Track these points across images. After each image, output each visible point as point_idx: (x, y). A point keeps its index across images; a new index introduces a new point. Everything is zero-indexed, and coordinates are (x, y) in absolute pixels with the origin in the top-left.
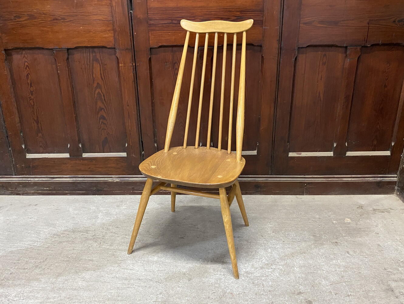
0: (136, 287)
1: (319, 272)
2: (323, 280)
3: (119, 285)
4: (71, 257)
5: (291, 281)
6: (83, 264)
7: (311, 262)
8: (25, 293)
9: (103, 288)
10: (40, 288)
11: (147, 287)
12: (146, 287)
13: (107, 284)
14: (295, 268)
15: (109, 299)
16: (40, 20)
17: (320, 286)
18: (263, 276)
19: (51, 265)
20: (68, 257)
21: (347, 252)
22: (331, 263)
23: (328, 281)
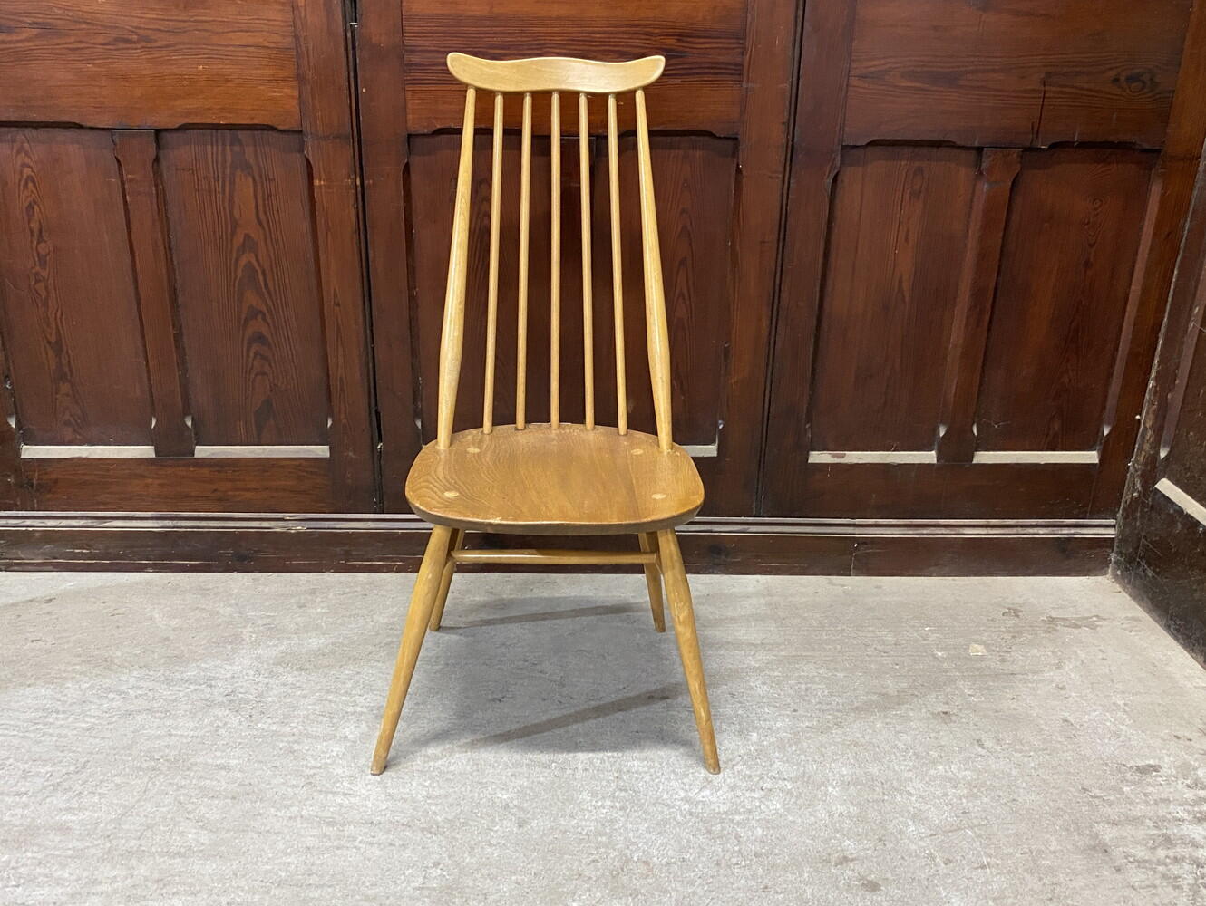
0: (363, 846)
1: (899, 798)
2: (910, 823)
3: (310, 842)
4: (162, 757)
5: (817, 826)
6: (201, 778)
7: (874, 770)
8: (23, 865)
9: (263, 850)
10: (70, 852)
11: (394, 845)
12: (391, 845)
13: (274, 837)
14: (830, 789)
15: (280, 881)
16: (72, 39)
17: (901, 839)
18: (737, 812)
19: (102, 781)
20: (152, 758)
21: (975, 742)
22: (932, 772)
23: (923, 824)
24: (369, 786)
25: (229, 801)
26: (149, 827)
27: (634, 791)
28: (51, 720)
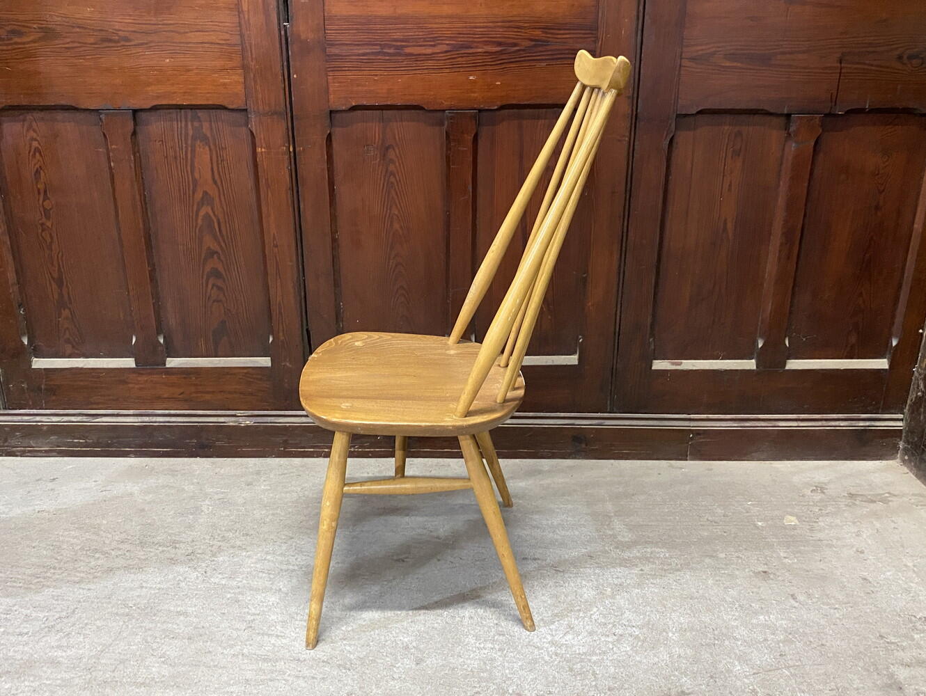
0: (290, 679)
1: (727, 643)
2: (737, 663)
3: (249, 675)
4: (134, 605)
5: (660, 665)
6: (164, 622)
7: (706, 618)
8: (21, 692)
9: (211, 681)
10: (59, 682)
11: (316, 679)
12: (313, 678)
13: (220, 671)
14: (670, 635)
16: (68, 40)
17: (729, 677)
18: (594, 653)
19: (86, 624)
20: (126, 606)
21: (790, 597)
22: (754, 621)
23: (747, 664)
24: (297, 630)
25: (186, 641)
26: (122, 662)
27: (511, 636)
28: (48, 574)
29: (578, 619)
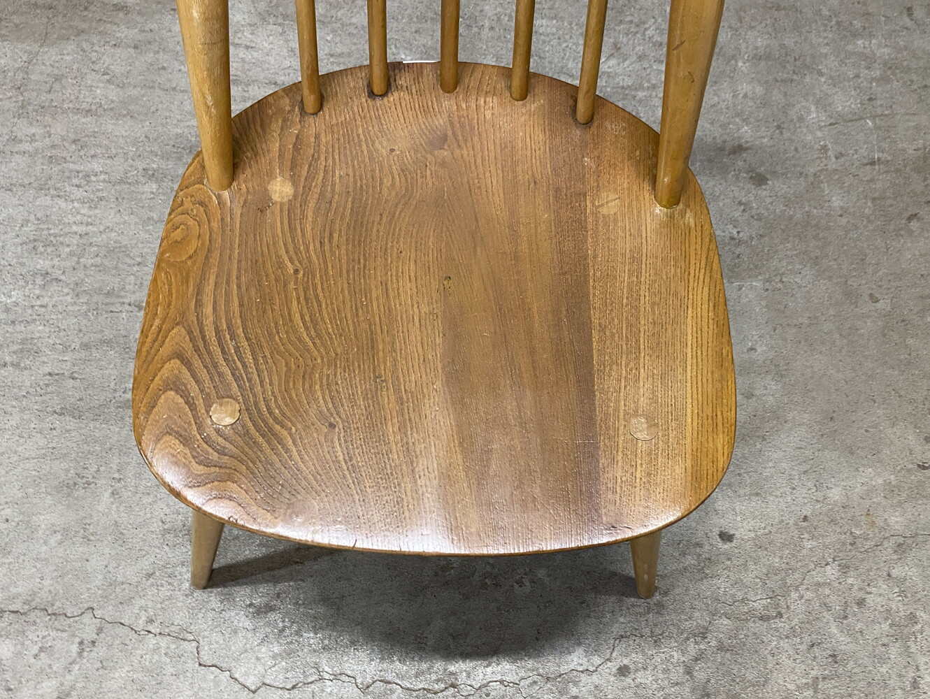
1: (808, 79)
2: (813, 108)
5: (719, 107)
7: (789, 41)
14: (740, 64)
17: (800, 127)
18: (641, 87)
21: (905, 11)
22: (850, 47)
23: (825, 111)
24: (271, 38)
25: (132, 51)
27: (540, 57)
29: (627, 35)
